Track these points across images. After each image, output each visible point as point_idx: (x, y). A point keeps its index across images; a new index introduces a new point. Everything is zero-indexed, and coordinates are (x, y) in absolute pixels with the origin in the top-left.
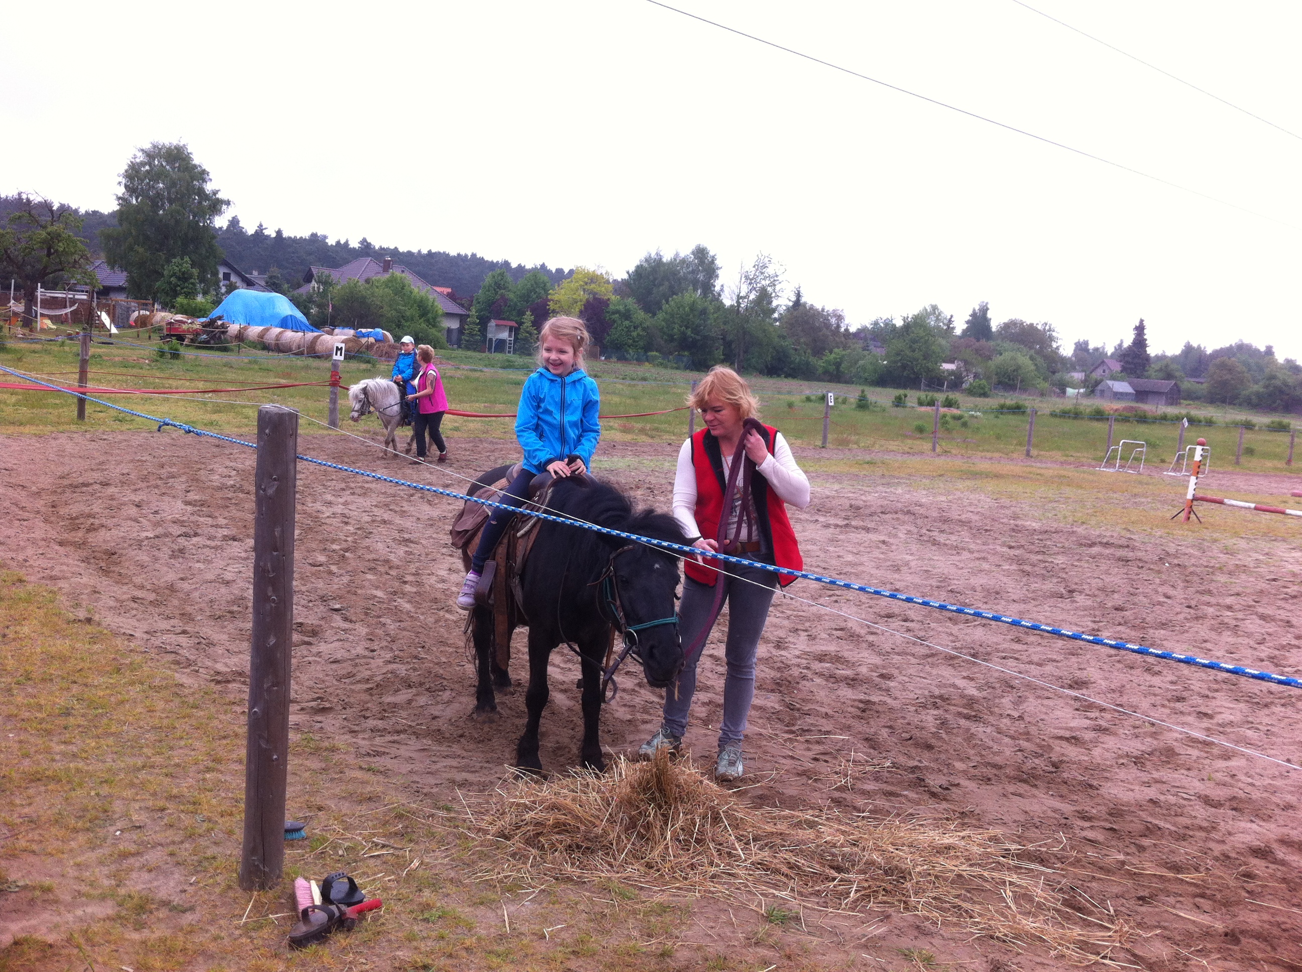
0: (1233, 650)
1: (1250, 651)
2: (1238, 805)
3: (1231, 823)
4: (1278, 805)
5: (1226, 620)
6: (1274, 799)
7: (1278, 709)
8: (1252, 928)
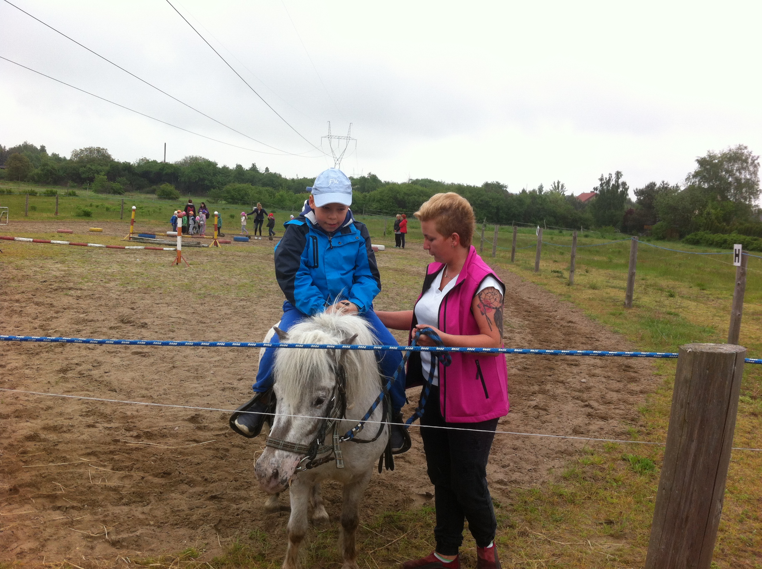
0: (19, 325)
1: (28, 324)
2: (19, 415)
3: (15, 425)
4: (42, 409)
5: (15, 308)
6: (41, 406)
7: (44, 355)
8: (26, 481)
